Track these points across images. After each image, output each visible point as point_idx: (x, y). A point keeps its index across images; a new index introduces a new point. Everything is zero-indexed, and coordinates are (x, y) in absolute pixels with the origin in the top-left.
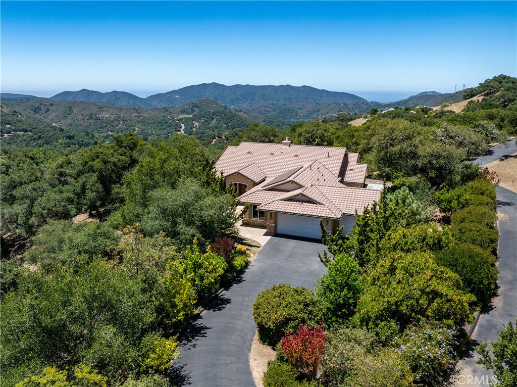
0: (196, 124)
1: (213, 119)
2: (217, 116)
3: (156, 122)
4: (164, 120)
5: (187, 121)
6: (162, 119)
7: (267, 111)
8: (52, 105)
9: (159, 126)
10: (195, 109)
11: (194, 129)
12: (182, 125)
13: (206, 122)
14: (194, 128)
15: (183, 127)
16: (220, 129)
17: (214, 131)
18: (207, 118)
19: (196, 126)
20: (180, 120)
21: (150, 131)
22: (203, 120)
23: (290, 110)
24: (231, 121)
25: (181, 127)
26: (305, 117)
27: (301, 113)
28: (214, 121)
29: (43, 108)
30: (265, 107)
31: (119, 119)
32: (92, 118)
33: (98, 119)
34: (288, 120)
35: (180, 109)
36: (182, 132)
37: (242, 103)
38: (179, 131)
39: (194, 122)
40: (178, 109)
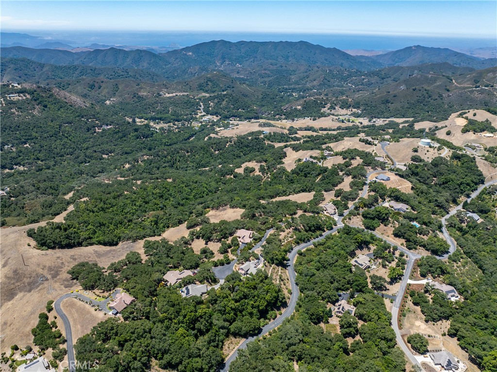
0: (212, 104)
1: (224, 100)
3: (183, 102)
4: (188, 100)
5: (206, 101)
8: (102, 82)
11: (210, 108)
12: (201, 104)
13: (219, 102)
14: (210, 107)
15: (203, 107)
16: (229, 110)
17: (224, 111)
18: (220, 99)
19: (212, 106)
20: (200, 99)
22: (216, 101)
24: (237, 102)
25: (200, 106)
26: (297, 83)
28: (224, 102)
29: (96, 85)
32: (135, 96)
33: (139, 97)
34: (282, 87)
35: (198, 83)
36: (202, 110)
37: (247, 60)
38: (200, 109)
39: (210, 102)
40: (196, 84)
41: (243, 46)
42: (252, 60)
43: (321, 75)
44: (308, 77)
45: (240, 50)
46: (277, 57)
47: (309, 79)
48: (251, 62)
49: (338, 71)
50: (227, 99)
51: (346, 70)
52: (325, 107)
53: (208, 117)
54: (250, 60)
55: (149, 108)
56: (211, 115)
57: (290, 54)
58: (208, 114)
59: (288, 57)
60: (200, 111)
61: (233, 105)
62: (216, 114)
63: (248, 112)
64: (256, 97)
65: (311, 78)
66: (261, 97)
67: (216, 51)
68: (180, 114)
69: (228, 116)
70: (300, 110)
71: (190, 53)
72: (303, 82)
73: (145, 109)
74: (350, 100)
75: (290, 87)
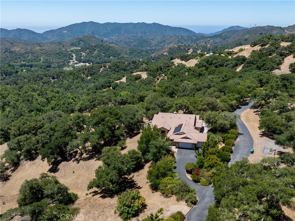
0: (83, 54)
1: (95, 50)
2: (98, 48)
3: (55, 53)
4: (60, 52)
5: (77, 52)
6: (59, 51)
7: (130, 42)
9: (57, 56)
10: (81, 42)
11: (82, 58)
12: (74, 55)
13: (90, 52)
14: (82, 56)
15: (75, 56)
16: (100, 57)
18: (91, 49)
19: (84, 55)
20: (72, 51)
21: (51, 60)
22: (88, 51)
23: (145, 41)
24: (108, 51)
25: (73, 57)
26: (156, 45)
27: (154, 43)
28: (96, 52)
30: (129, 39)
31: (29, 52)
32: (7, 51)
33: (12, 52)
34: (145, 48)
35: (70, 43)
36: (74, 60)
37: (112, 36)
38: (72, 59)
39: (82, 52)
40: (69, 43)
41: (108, 26)
42: (117, 35)
43: (175, 39)
44: (164, 41)
45: (107, 29)
46: (137, 33)
47: (166, 43)
48: (117, 36)
49: (188, 37)
50: (98, 49)
51: (194, 36)
52: (188, 52)
53: (81, 64)
54: (116, 35)
55: (20, 58)
56: (83, 62)
57: (147, 31)
58: (81, 62)
59: (145, 33)
60: (72, 60)
61: (105, 53)
62: (88, 61)
63: (119, 58)
64: (124, 52)
65: (167, 41)
66: (128, 52)
67: (87, 30)
68: (51, 62)
69: (100, 62)
70: (166, 55)
71: (65, 32)
72: (161, 45)
73: (16, 59)
74: (208, 46)
75: (152, 48)
